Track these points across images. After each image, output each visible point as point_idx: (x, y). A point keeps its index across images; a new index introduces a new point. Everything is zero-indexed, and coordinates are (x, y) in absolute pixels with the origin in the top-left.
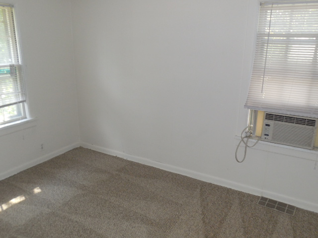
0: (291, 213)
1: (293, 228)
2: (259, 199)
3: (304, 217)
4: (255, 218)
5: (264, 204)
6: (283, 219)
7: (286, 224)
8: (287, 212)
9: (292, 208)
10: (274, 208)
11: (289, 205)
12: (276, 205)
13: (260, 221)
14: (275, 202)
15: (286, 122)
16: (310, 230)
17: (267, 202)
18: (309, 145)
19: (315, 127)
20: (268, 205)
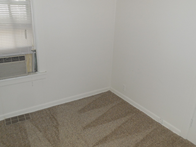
0: (29, 118)
1: (36, 126)
2: (4, 122)
3: (37, 116)
4: (11, 136)
5: (10, 123)
6: (27, 124)
7: (31, 126)
8: (27, 120)
9: (27, 115)
10: (18, 122)
11: (25, 114)
12: (18, 119)
13: (15, 135)
14: (16, 117)
15: (5, 62)
16: (44, 121)
17: (11, 121)
18: (25, 73)
19: (26, 60)
20: (13, 122)
